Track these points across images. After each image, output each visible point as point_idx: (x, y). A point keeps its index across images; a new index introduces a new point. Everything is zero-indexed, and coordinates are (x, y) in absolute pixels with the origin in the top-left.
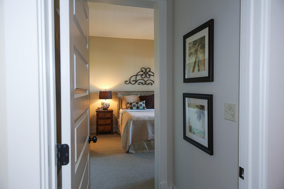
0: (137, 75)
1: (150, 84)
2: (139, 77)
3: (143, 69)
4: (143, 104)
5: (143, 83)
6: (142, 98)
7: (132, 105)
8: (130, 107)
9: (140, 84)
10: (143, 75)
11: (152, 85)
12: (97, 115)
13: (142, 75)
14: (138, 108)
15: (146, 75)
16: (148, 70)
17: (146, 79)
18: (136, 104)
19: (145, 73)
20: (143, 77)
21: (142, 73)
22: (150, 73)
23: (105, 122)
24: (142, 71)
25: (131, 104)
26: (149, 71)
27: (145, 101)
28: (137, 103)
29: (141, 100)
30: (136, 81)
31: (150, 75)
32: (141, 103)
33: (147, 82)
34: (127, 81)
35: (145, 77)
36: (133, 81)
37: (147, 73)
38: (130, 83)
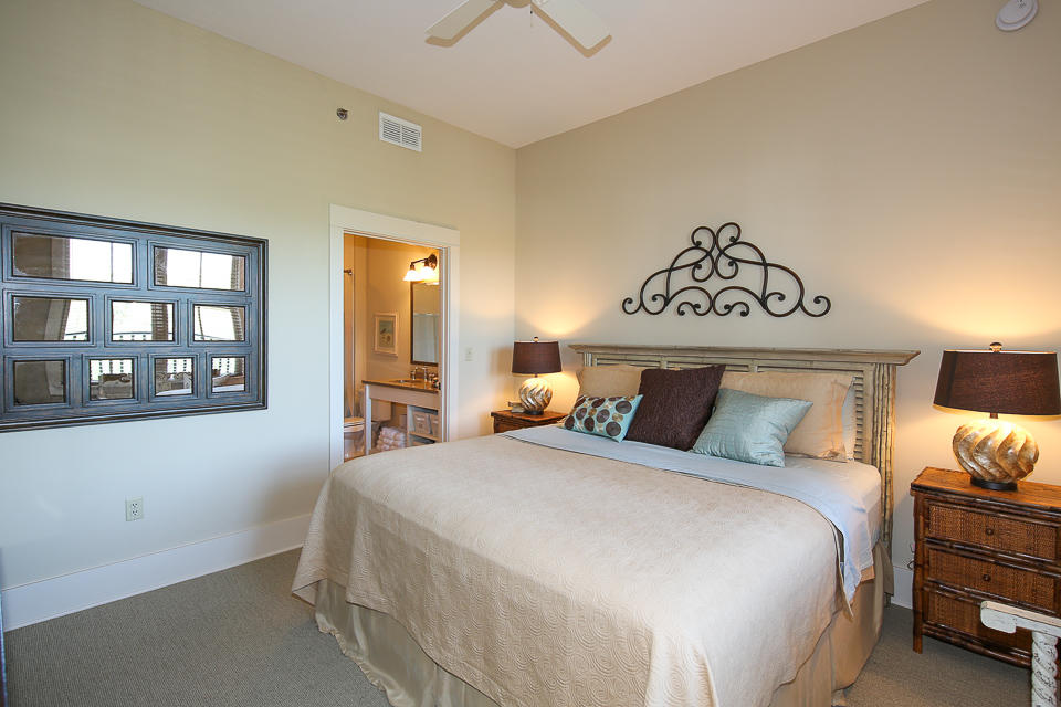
0: (671, 269)
1: (739, 309)
2: (681, 279)
3: (699, 237)
5: (698, 306)
9: (682, 313)
10: (700, 267)
11: (744, 314)
13: (697, 265)
15: (715, 265)
16: (726, 235)
17: (714, 285)
19: (709, 254)
20: (700, 274)
21: (696, 255)
22: (735, 252)
24: (697, 246)
26: (734, 241)
30: (667, 301)
31: (734, 262)
33: (720, 305)
34: (630, 301)
35: (710, 275)
36: (654, 299)
37: (722, 252)
38: (642, 310)
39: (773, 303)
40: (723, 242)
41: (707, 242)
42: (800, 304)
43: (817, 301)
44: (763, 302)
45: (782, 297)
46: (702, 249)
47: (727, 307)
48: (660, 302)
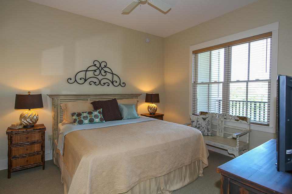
0: (86, 71)
1: (107, 84)
2: (90, 74)
3: (96, 63)
4: (99, 115)
5: (96, 83)
6: (96, 105)
7: (82, 116)
8: (78, 120)
9: (91, 84)
10: (96, 71)
11: (108, 85)
12: (10, 139)
13: (95, 71)
14: (91, 121)
15: (100, 72)
16: (103, 65)
17: (100, 77)
18: (88, 116)
20: (96, 73)
21: (95, 68)
22: (106, 69)
23: (27, 150)
24: (95, 65)
25: (79, 115)
26: (105, 66)
27: (101, 109)
28: (90, 113)
29: (96, 109)
30: (85, 80)
31: (105, 72)
32: (96, 113)
33: (102, 82)
34: (71, 79)
35: (99, 74)
36: (81, 79)
37: (102, 69)
38: (76, 83)
39: (114, 83)
40: (102, 66)
41: (98, 65)
42: (120, 84)
43: (123, 83)
44: (112, 83)
45: (116, 82)
46: (96, 66)
47: (104, 83)
48: (83, 81)
